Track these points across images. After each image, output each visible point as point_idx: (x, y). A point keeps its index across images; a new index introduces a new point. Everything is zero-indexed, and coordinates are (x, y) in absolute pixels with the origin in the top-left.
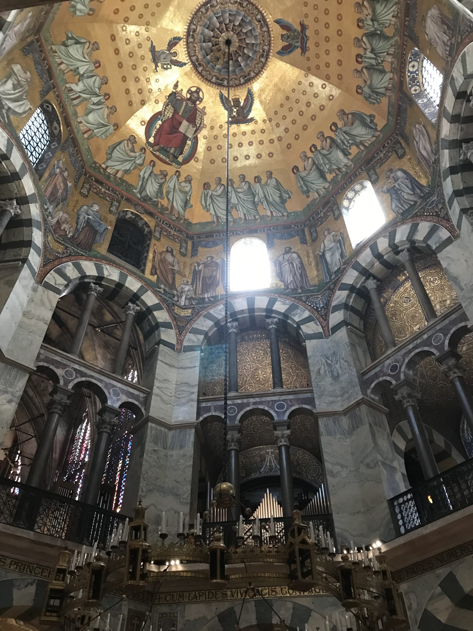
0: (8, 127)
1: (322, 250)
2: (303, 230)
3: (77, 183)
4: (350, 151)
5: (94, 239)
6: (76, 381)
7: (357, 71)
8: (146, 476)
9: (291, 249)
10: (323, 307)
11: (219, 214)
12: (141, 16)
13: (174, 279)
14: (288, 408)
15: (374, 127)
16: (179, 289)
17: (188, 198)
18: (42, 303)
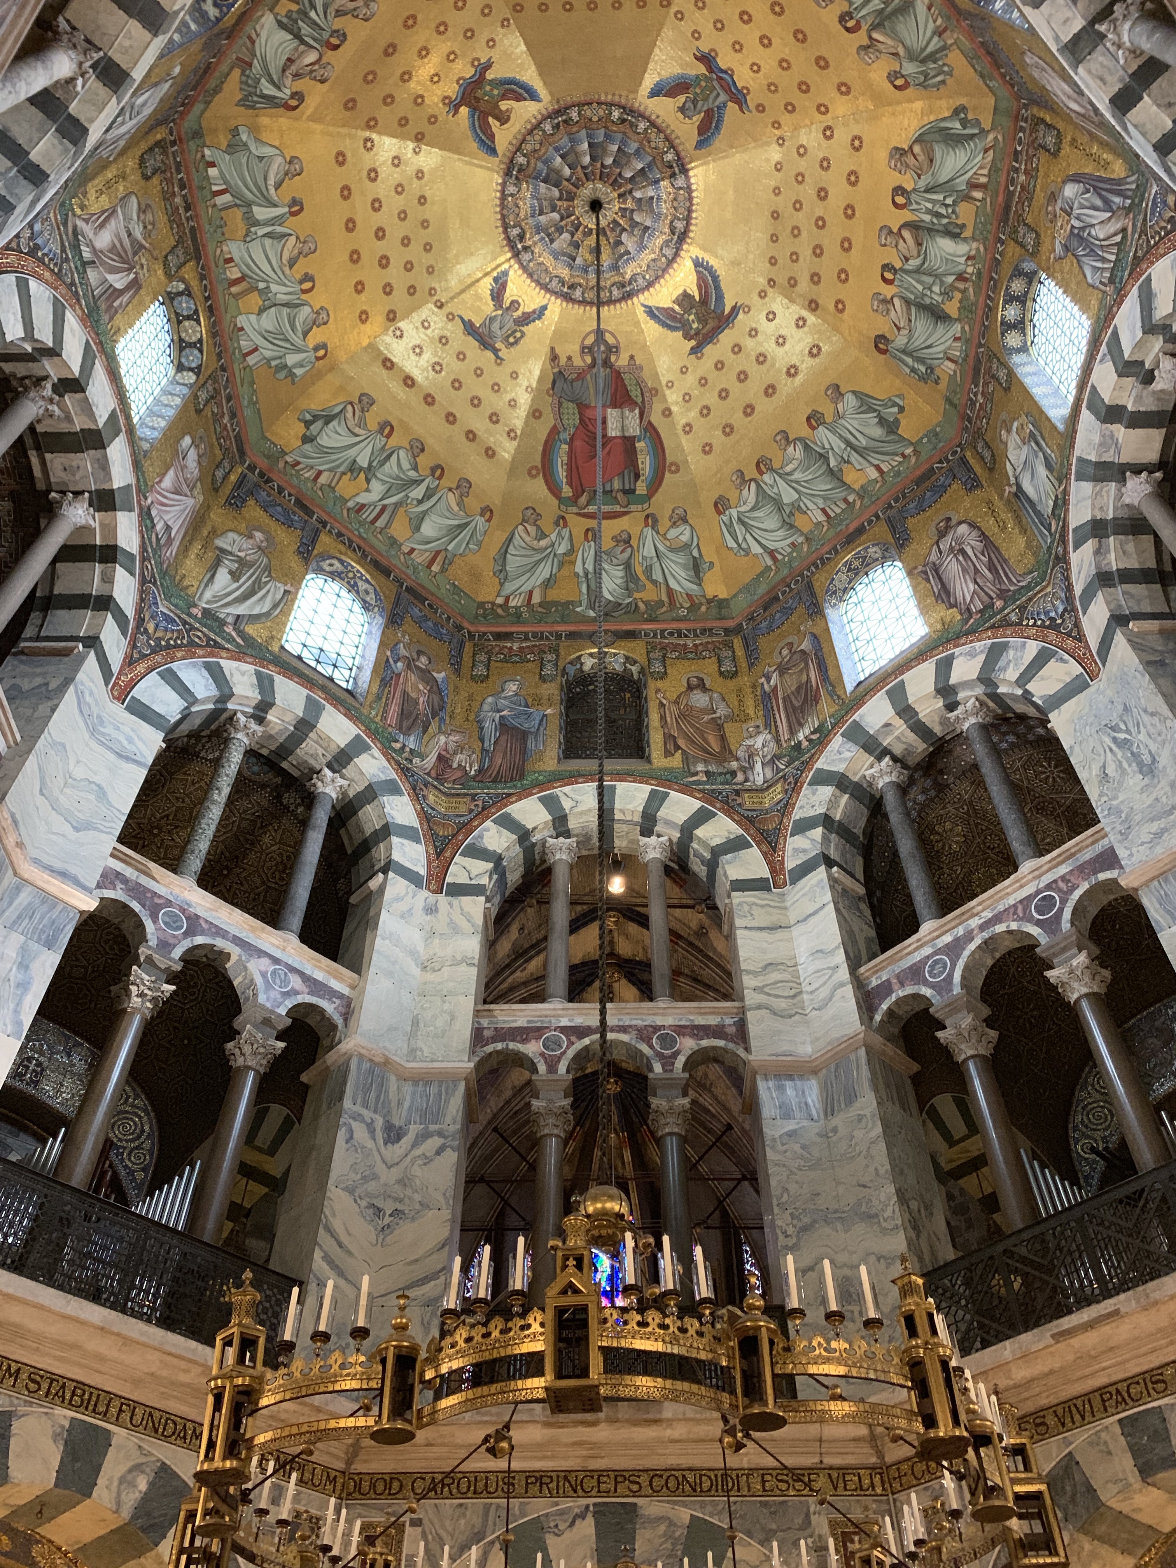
0: (249, 651)
1: (1013, 480)
2: (963, 461)
3: (459, 664)
4: (959, 222)
5: (524, 751)
6: (571, 1053)
7: (865, 48)
8: (785, 1197)
9: (949, 519)
10: (1065, 610)
11: (771, 545)
12: (412, 290)
13: (723, 738)
14: (1064, 902)
15: (976, 131)
16: (740, 754)
17: (695, 553)
18: (455, 929)
